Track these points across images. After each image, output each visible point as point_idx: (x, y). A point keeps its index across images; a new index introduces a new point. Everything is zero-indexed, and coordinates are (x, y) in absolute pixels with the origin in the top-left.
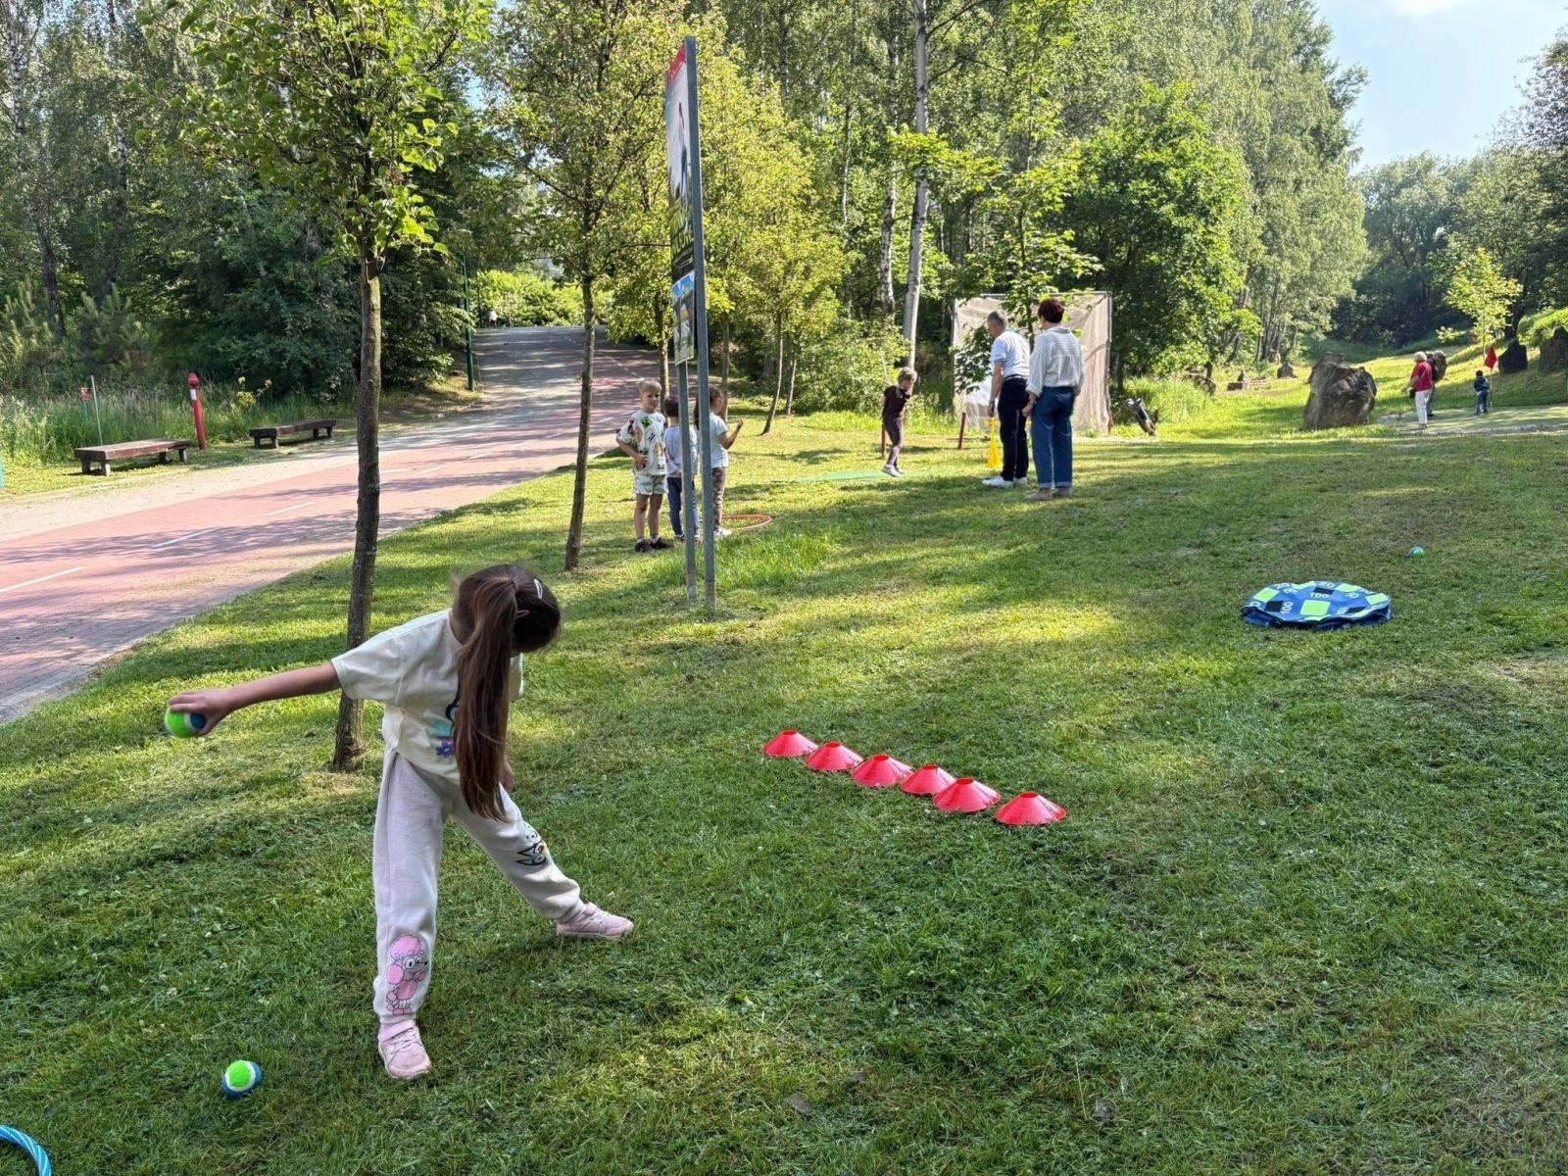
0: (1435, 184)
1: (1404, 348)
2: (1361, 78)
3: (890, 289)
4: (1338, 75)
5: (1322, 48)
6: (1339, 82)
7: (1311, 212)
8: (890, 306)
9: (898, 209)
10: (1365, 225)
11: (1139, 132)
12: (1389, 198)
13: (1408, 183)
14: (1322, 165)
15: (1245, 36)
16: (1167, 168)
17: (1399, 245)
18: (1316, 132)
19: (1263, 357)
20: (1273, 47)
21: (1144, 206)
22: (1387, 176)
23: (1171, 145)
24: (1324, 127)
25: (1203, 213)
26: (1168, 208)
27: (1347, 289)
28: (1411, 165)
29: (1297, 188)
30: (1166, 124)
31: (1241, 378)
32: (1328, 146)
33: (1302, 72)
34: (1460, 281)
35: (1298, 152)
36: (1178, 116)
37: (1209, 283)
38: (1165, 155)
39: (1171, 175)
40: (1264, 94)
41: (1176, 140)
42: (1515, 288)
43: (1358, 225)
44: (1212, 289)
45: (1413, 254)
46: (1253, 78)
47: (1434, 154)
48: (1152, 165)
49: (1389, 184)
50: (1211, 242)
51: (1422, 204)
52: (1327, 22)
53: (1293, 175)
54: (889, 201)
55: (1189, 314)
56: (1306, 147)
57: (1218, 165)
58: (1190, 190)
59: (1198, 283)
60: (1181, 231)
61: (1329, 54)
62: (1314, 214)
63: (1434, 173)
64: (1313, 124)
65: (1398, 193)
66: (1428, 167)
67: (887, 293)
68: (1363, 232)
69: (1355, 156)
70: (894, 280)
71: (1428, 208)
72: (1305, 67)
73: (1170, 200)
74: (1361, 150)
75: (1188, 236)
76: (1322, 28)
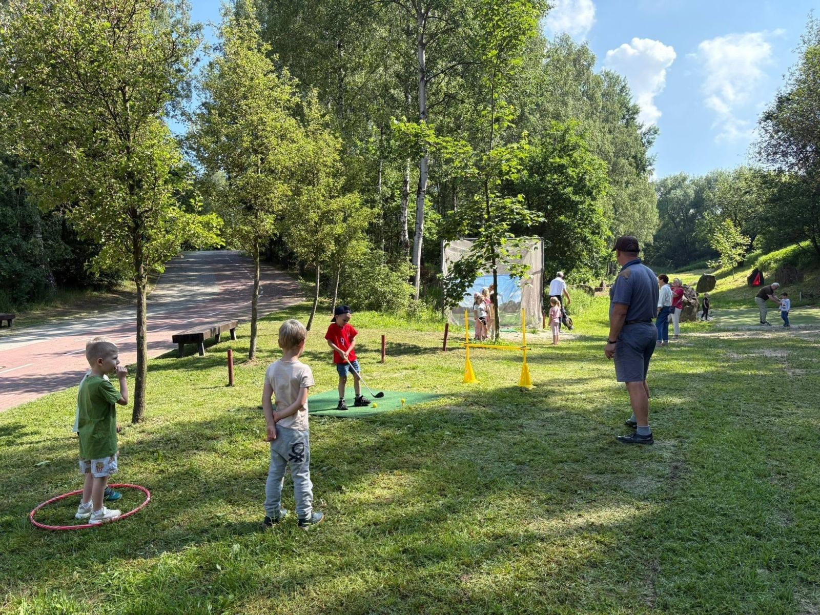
0: (688, 188)
1: (679, 270)
2: (656, 132)
3: (407, 234)
4: (644, 130)
5: (636, 116)
6: (645, 134)
7: (634, 198)
8: (406, 244)
9: (410, 187)
10: (658, 207)
11: (550, 148)
12: (665, 195)
13: (674, 188)
14: (638, 175)
15: (599, 106)
16: (566, 168)
17: (672, 219)
18: (635, 157)
19: (610, 273)
20: (611, 113)
21: (555, 189)
22: (663, 184)
23: (569, 155)
24: (639, 155)
25: (589, 193)
26: (569, 190)
27: (650, 239)
28: (676, 179)
29: (627, 186)
30: (565, 143)
31: (601, 285)
32: (640, 166)
33: (627, 127)
34: (718, 235)
35: (627, 168)
36: (572, 139)
37: (593, 233)
38: (564, 161)
39: (570, 171)
40: (609, 137)
41: (571, 152)
42: (747, 240)
43: (655, 206)
44: (596, 237)
45: (679, 222)
46: (604, 128)
47: (685, 174)
48: (559, 165)
49: (666, 188)
50: (594, 210)
51: (682, 198)
52: (637, 103)
53: (625, 179)
54: (405, 182)
55: (583, 251)
56: (631, 165)
57: (596, 167)
58: (581, 180)
59: (587, 233)
60: (577, 203)
61: (639, 119)
62: (636, 200)
63: (687, 183)
64: (633, 154)
65: (669, 192)
66: (684, 179)
67: (405, 236)
68: (656, 210)
69: (651, 173)
70: (409, 229)
71: (685, 200)
72: (627, 124)
73: (570, 185)
74: (653, 169)
75: (580, 207)
76: (635, 106)
